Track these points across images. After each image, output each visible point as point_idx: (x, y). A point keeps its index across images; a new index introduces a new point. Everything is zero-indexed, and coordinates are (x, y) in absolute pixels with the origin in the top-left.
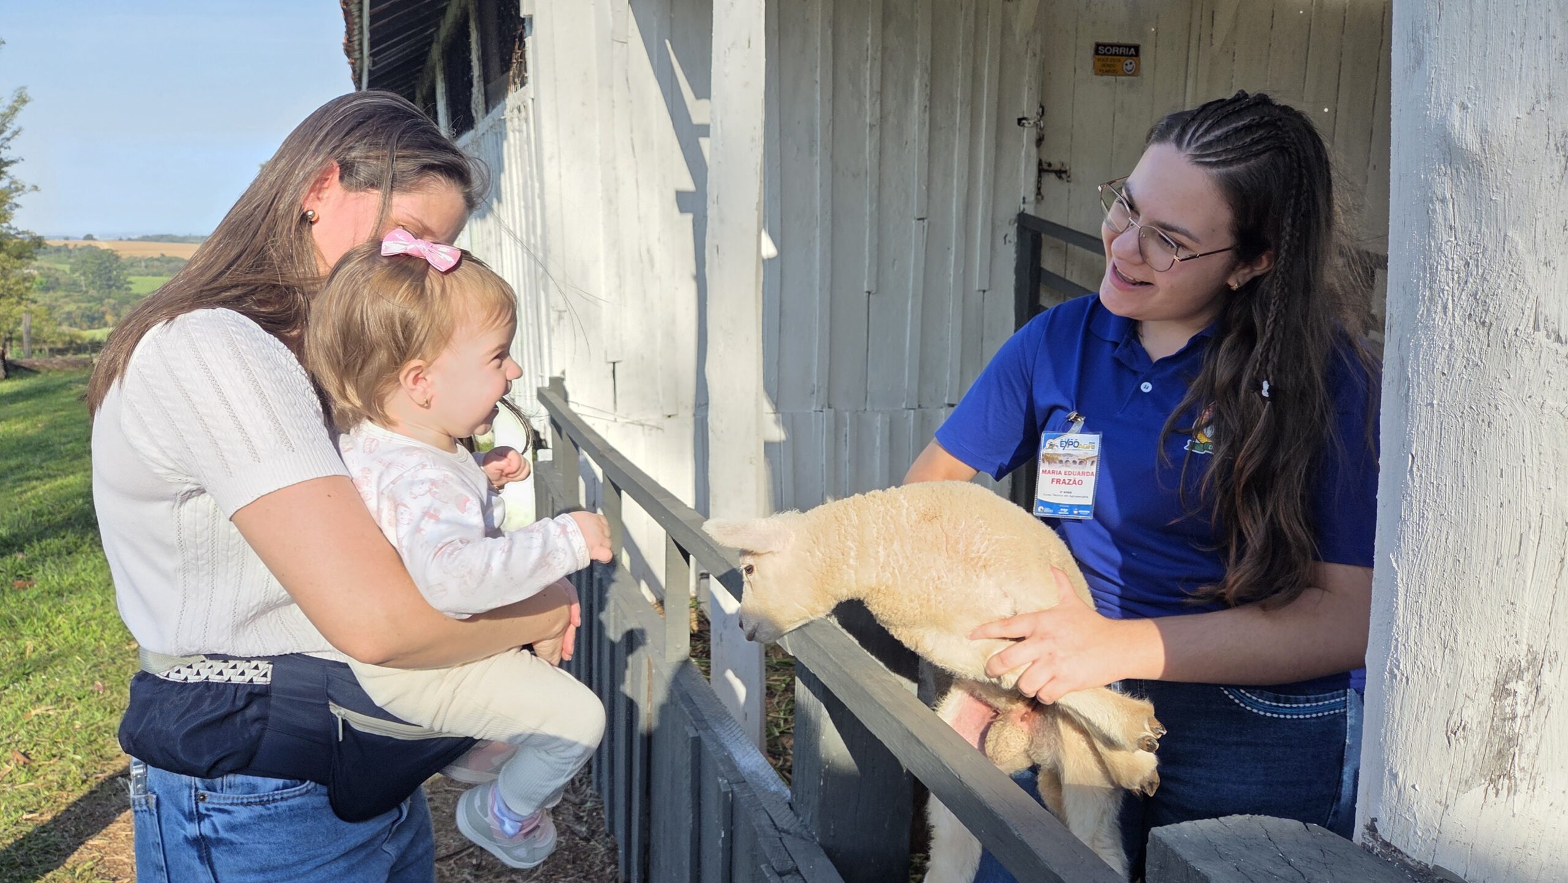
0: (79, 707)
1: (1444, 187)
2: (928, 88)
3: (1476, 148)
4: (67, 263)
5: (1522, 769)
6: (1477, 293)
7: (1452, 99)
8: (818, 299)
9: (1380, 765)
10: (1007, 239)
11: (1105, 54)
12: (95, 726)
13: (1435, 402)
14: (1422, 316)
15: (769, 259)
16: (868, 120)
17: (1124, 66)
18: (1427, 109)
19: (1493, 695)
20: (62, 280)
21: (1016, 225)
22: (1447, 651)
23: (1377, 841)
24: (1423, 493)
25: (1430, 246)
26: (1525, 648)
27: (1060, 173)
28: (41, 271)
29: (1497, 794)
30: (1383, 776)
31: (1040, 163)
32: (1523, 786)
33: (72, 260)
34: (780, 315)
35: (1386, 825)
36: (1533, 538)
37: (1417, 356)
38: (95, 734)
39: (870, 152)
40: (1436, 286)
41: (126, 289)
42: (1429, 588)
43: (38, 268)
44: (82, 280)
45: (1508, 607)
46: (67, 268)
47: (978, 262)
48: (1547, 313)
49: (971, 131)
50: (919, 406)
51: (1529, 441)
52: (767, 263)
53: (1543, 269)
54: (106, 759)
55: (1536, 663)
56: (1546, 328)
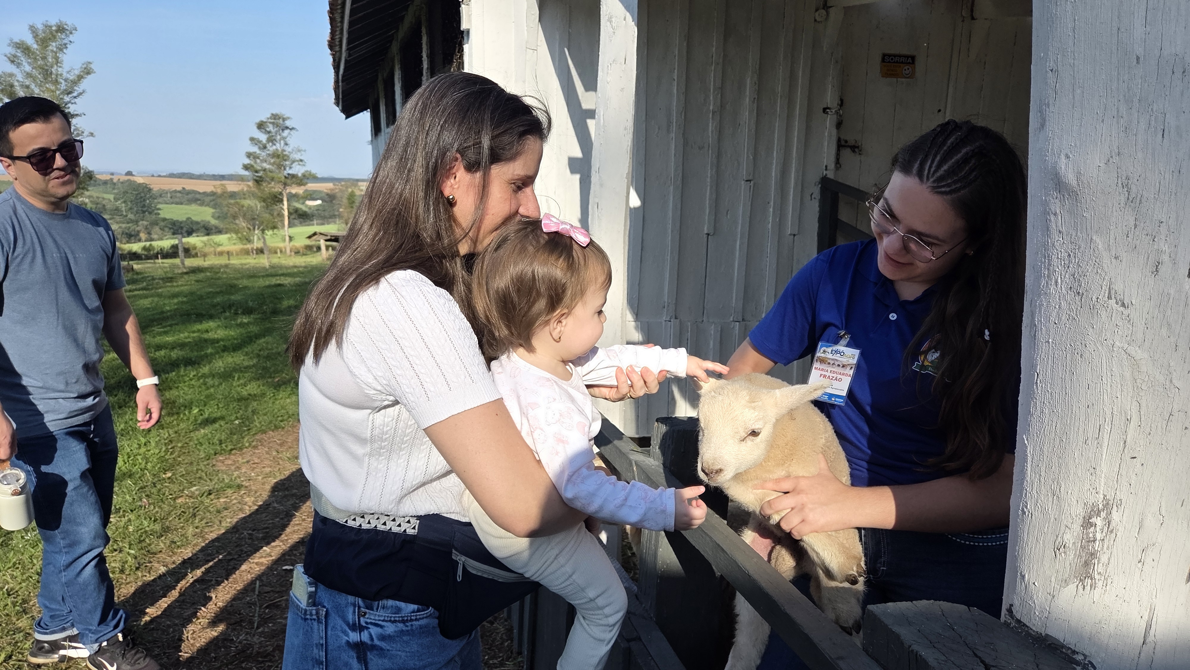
0: (132, 517)
1: (1055, 206)
2: (757, 85)
3: (1074, 183)
4: (111, 194)
5: (1099, 573)
6: (1075, 274)
7: (1061, 151)
8: (670, 238)
9: (1015, 569)
10: (813, 196)
11: (889, 62)
12: (143, 530)
13: (1050, 340)
14: (1043, 286)
15: (635, 208)
16: (711, 108)
17: (904, 71)
18: (1047, 156)
19: (1082, 526)
20: (108, 207)
21: (820, 186)
22: (1055, 497)
23: (1013, 619)
24: (1043, 397)
25: (1048, 242)
26: (1102, 497)
27: (855, 148)
28: (91, 199)
29: (1084, 588)
30: (1017, 577)
31: (839, 140)
32: (1100, 584)
33: (116, 191)
34: (642, 250)
35: (1018, 608)
36: (1107, 428)
37: (1040, 311)
38: (144, 535)
39: (712, 132)
40: (1051, 268)
41: (156, 214)
42: (1045, 457)
43: (89, 197)
44: (123, 207)
45: (1092, 470)
46: (111, 197)
47: (790, 213)
48: (1116, 289)
49: (788, 116)
50: (743, 320)
51: (1105, 367)
52: (633, 212)
53: (1114, 260)
54: (152, 554)
55: (1108, 506)
56: (1115, 298)
